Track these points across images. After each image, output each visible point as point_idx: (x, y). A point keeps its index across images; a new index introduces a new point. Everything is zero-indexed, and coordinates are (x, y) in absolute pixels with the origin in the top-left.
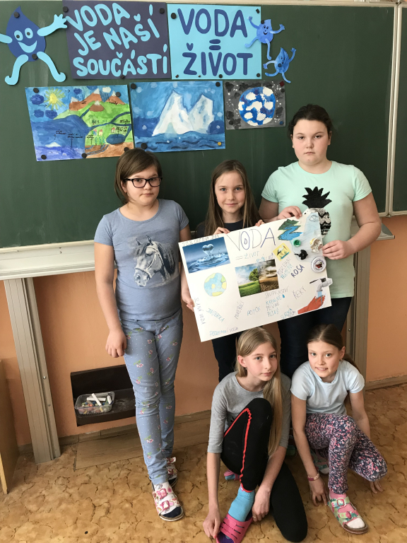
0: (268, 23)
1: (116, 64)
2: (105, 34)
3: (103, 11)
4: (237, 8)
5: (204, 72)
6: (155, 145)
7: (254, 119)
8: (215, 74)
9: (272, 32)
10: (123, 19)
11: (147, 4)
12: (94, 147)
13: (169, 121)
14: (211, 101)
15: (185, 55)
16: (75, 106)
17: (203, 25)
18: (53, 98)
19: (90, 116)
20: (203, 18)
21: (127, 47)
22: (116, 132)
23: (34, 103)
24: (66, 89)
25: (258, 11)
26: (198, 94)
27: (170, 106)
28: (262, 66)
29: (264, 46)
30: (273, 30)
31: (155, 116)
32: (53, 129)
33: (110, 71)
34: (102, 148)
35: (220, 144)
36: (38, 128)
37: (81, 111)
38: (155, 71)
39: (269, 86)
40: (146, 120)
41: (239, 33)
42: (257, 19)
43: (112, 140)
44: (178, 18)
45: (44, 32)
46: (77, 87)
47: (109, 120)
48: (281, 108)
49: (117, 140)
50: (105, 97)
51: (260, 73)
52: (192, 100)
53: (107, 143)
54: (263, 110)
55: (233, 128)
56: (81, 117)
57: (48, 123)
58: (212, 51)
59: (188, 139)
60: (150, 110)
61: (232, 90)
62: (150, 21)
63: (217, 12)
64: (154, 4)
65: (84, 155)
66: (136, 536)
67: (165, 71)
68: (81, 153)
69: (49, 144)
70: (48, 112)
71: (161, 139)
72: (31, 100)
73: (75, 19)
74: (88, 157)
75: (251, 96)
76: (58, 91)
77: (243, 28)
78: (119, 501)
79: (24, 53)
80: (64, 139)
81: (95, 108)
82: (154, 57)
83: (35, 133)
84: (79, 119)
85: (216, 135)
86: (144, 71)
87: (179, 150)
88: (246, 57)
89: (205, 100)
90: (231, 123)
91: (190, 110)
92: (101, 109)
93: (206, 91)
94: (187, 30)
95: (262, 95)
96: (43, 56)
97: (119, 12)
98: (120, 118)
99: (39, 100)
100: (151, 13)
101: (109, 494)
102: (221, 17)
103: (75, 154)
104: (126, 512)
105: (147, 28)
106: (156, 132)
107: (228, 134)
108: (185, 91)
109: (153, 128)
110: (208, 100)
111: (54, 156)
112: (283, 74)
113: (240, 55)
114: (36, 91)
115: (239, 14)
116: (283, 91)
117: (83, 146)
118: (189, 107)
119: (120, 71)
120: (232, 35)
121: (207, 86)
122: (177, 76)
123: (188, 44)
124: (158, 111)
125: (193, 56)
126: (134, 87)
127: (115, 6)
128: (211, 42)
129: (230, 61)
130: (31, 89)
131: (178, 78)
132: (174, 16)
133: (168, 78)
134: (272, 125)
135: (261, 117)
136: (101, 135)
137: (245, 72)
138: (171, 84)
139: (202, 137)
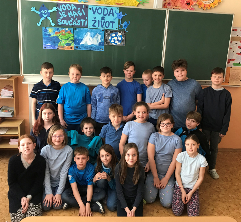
0: (121, 13)
1: (71, 22)
2: (68, 13)
3: (68, 6)
4: (111, 8)
5: (99, 26)
6: (80, 47)
7: (114, 43)
8: (102, 27)
9: (122, 16)
10: (74, 9)
11: (83, 5)
12: (61, 46)
13: (86, 41)
14: (100, 36)
15: (93, 20)
16: (57, 33)
17: (100, 12)
18: (50, 30)
19: (61, 37)
20: (100, 10)
21: (75, 17)
22: (68, 42)
23: (45, 31)
24: (54, 28)
25: (118, 9)
26: (96, 33)
27: (86, 36)
28: (118, 26)
29: (119, 20)
30: (123, 15)
31: (82, 38)
32: (49, 39)
33: (69, 24)
34: (64, 47)
35: (102, 49)
36: (45, 39)
37: (58, 35)
38: (83, 25)
39: (120, 32)
40: (78, 40)
41: (111, 15)
42: (118, 11)
43: (67, 44)
44: (92, 10)
45: (50, 11)
46: (58, 28)
47: (67, 38)
48: (124, 40)
49: (69, 45)
50: (66, 31)
51: (118, 28)
52: (94, 34)
53: (65, 45)
54: (118, 40)
55: (107, 44)
56: (58, 37)
57: (48, 37)
58: (102, 20)
59: (91, 47)
60: (80, 36)
61: (107, 33)
62: (83, 10)
63: (104, 8)
64: (84, 5)
65: (58, 48)
67: (86, 25)
68: (57, 48)
69: (47, 44)
70: (48, 34)
71: (83, 46)
72: (44, 30)
73: (60, 8)
74: (59, 49)
75: (114, 35)
76: (52, 28)
77: (113, 14)
79: (43, 17)
80: (52, 43)
81: (63, 34)
82: (83, 21)
83: (43, 40)
84: (57, 37)
85: (101, 46)
86: (79, 24)
87: (88, 50)
88: (113, 22)
89: (98, 35)
90: (107, 43)
91: (93, 38)
92: (64, 35)
93: (99, 32)
94: (94, 13)
95: (118, 35)
96: (49, 18)
97: (73, 7)
98: (70, 38)
99: (46, 30)
100: (83, 8)
102: (105, 10)
103: (55, 48)
105: (81, 12)
106: (81, 43)
107: (105, 46)
108: (92, 32)
109: (80, 42)
110: (99, 35)
111: (48, 48)
112: (125, 29)
113: (111, 22)
114: (46, 28)
115: (112, 9)
116: (125, 34)
117: (58, 45)
118: (93, 37)
119: (72, 24)
120: (109, 15)
121: (99, 31)
122: (90, 27)
123: (94, 17)
124: (83, 37)
125: (96, 21)
126: (76, 29)
127: (72, 5)
128: (102, 17)
129: (108, 23)
130: (44, 27)
131: (90, 28)
132: (90, 9)
133: (87, 27)
134: (120, 45)
135: (117, 42)
136: (63, 42)
137: (112, 27)
138: (88, 29)
139: (96, 46)
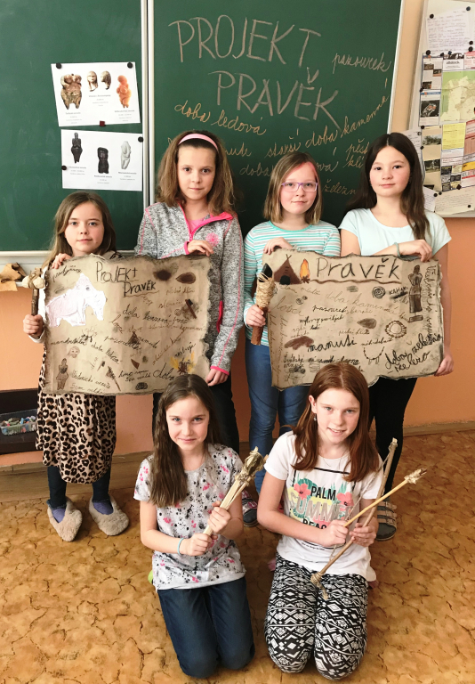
66: (34, 577)
78: (22, 542)
101: (11, 533)
104: (27, 552)
